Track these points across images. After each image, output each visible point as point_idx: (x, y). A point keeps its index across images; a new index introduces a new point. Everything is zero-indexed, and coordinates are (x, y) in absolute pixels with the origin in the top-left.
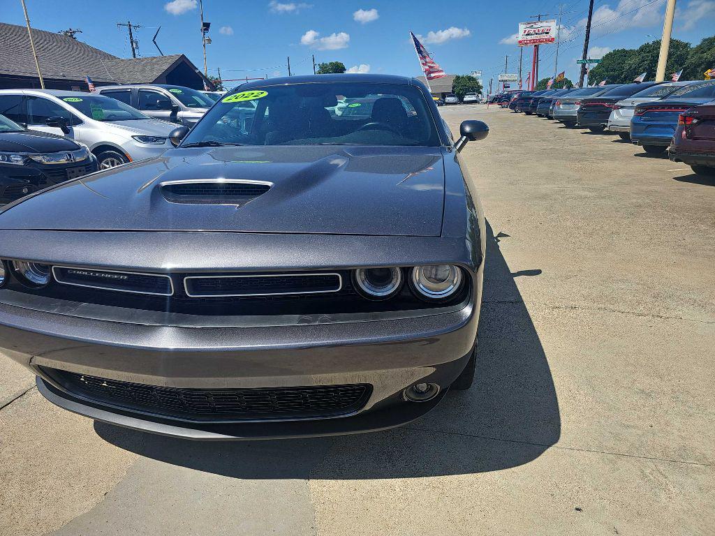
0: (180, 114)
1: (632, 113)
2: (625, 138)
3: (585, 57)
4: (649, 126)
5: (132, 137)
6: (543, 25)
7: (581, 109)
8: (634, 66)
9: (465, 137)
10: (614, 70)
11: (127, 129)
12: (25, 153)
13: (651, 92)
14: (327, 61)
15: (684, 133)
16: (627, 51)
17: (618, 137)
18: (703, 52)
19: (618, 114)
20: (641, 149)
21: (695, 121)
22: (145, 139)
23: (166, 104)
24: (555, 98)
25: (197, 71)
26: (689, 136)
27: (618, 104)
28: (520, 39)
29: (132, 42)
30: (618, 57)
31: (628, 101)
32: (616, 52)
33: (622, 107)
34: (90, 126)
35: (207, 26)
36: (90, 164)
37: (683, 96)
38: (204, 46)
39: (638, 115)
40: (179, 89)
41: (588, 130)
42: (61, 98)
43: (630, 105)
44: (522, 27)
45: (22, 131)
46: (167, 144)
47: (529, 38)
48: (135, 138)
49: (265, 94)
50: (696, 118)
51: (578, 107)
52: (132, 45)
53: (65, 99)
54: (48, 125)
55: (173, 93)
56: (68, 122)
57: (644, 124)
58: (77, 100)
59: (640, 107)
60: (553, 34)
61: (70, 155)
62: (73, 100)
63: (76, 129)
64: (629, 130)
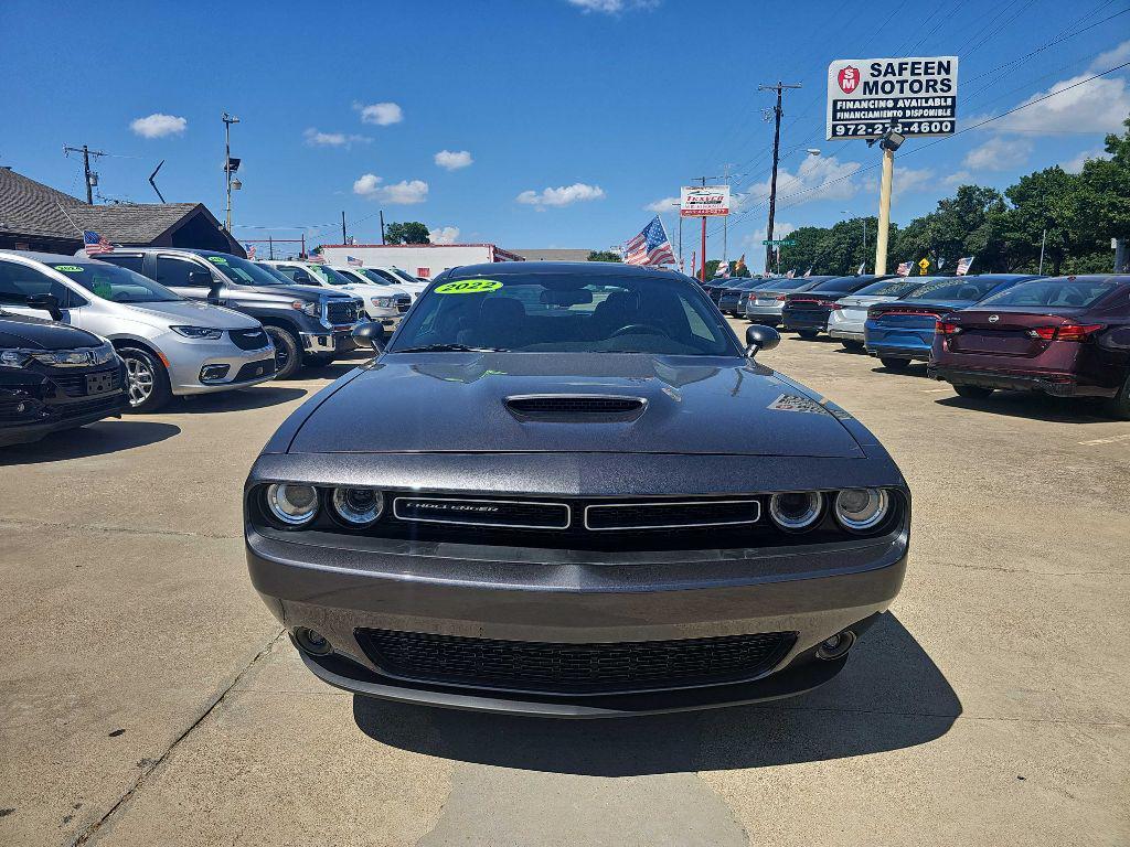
0: (224, 293)
1: (864, 315)
2: (853, 346)
3: (770, 237)
4: (890, 333)
5: (171, 327)
6: (714, 192)
7: (786, 306)
8: (828, 250)
9: (754, 347)
10: (802, 254)
11: (156, 314)
12: (26, 350)
13: (877, 289)
14: (401, 220)
15: (945, 343)
16: (817, 230)
17: (840, 346)
18: (915, 237)
19: (841, 315)
20: (878, 363)
21: (957, 330)
22: (189, 330)
23: (202, 277)
24: (744, 290)
25: (220, 229)
26: (953, 348)
27: (838, 302)
28: (683, 207)
29: (88, 177)
30: (806, 237)
31: (851, 299)
32: (804, 231)
33: (845, 307)
34: (99, 309)
35: (235, 163)
36: (115, 369)
37: (925, 296)
38: (229, 191)
39: (872, 318)
40: (221, 257)
41: (797, 335)
42: (52, 265)
43: (855, 304)
44: (685, 193)
46: (225, 340)
47: (695, 207)
48: (177, 329)
49: (499, 285)
50: (958, 326)
51: (783, 304)
52: (88, 180)
53: (57, 268)
54: (29, 305)
55: (213, 263)
56: (60, 302)
57: (881, 331)
58: (75, 269)
59: (873, 308)
60: (726, 204)
61: (92, 354)
62: (69, 269)
63: (73, 312)
64: (863, 337)
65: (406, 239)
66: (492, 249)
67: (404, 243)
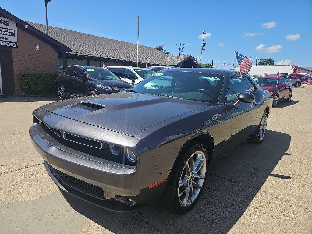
9: (239, 101)
12: (112, 87)
25: (195, 61)
35: (204, 44)
42: (134, 70)
45: (118, 80)
53: (136, 70)
61: (126, 89)
62: (138, 71)
63: (136, 81)
65: (265, 64)
66: (294, 66)
67: (264, 65)
